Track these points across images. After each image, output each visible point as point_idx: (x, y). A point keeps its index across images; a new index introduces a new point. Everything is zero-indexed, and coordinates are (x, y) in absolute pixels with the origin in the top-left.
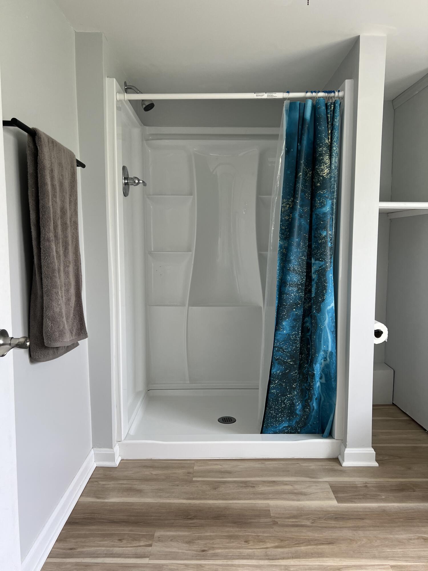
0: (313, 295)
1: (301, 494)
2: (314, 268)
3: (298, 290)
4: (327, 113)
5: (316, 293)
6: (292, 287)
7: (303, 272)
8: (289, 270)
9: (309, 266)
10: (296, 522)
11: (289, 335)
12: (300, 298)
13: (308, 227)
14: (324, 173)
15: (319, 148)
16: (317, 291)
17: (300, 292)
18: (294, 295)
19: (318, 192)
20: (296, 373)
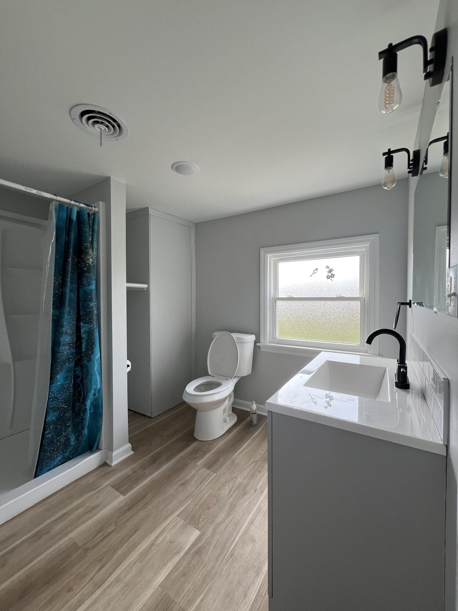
0: (84, 350)
1: (94, 508)
2: (83, 329)
3: (70, 347)
4: (89, 220)
5: (86, 349)
6: (65, 346)
7: (73, 334)
8: (62, 333)
9: (78, 329)
10: (103, 535)
11: (63, 385)
12: (72, 354)
13: (76, 299)
14: (90, 262)
15: (85, 243)
16: (88, 346)
17: (71, 349)
18: (67, 352)
19: (85, 275)
20: (70, 413)
